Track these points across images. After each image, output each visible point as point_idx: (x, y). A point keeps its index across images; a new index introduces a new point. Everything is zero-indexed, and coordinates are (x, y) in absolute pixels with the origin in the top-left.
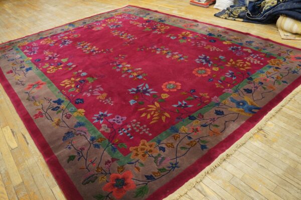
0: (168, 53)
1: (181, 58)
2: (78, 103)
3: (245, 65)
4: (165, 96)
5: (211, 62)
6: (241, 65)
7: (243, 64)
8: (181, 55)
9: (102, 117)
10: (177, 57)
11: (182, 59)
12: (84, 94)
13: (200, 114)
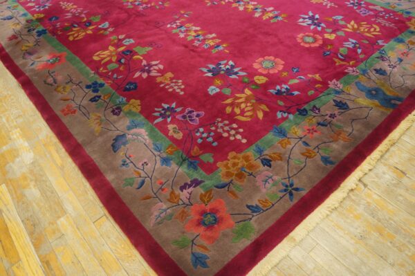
0: (257, 9)
1: (276, 16)
2: (129, 90)
3: (372, 30)
4: (261, 80)
5: (323, 25)
6: (366, 30)
7: (370, 28)
8: (276, 13)
9: (168, 113)
10: (271, 15)
11: (280, 18)
12: (137, 74)
13: (314, 107)
